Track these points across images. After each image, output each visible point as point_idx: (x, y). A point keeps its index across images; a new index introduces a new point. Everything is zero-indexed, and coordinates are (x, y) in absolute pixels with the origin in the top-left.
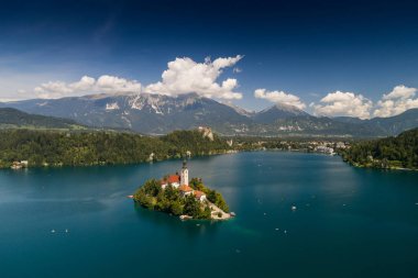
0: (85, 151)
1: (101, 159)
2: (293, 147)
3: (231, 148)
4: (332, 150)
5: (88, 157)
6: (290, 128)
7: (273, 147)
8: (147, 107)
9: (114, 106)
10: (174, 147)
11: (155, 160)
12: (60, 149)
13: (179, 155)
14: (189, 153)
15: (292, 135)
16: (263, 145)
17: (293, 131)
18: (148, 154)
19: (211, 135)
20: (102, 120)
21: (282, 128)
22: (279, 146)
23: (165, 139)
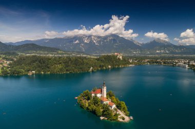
0: (60, 66)
1: (67, 70)
2: (164, 63)
3: (131, 64)
4: (187, 66)
5: (61, 70)
6: (162, 51)
7: (153, 63)
8: (91, 42)
9: (77, 42)
10: (102, 64)
11: (92, 71)
12: (49, 66)
13: (104, 68)
14: (110, 67)
15: (163, 55)
16: (148, 62)
17: (163, 53)
18: (89, 68)
19: (121, 57)
20: (71, 48)
21: (158, 52)
22: (157, 62)
23: (98, 60)
